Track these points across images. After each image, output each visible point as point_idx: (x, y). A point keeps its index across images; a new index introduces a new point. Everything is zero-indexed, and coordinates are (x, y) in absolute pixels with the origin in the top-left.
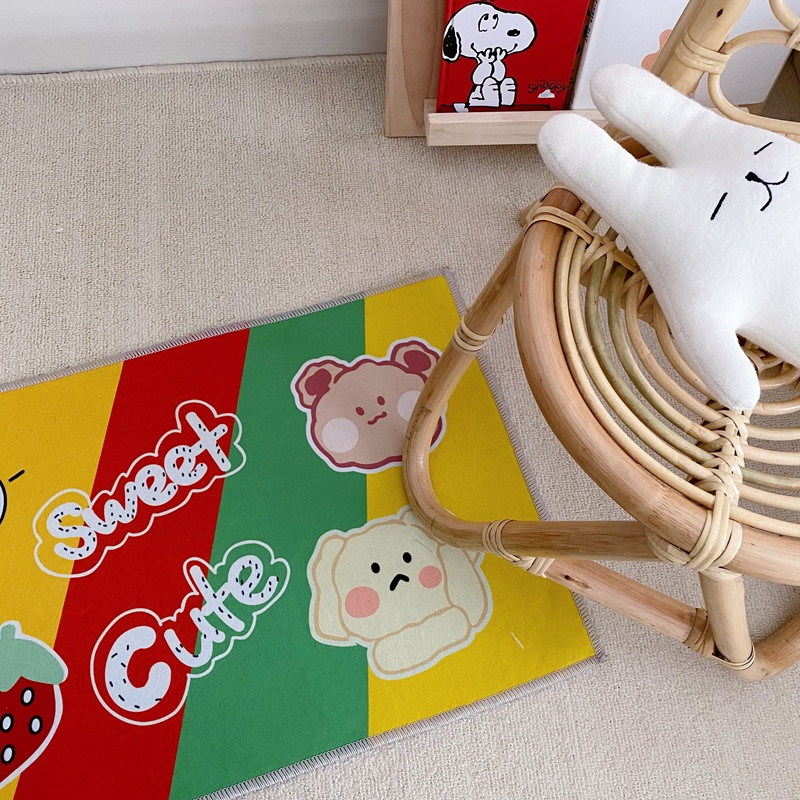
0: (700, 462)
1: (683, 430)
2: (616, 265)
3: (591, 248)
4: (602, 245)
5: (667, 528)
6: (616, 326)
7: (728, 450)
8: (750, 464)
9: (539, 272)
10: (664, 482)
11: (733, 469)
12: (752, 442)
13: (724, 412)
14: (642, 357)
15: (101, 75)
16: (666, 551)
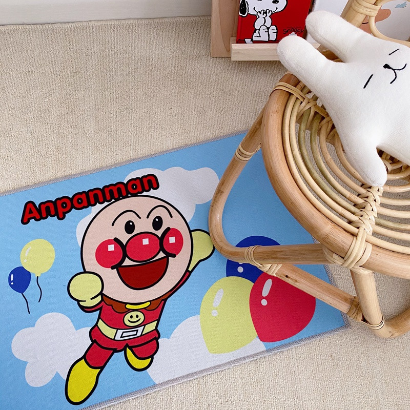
0: (353, 213)
1: (345, 197)
2: (316, 113)
3: (303, 104)
4: (309, 103)
5: (333, 244)
6: (314, 143)
7: (369, 208)
8: (380, 216)
9: (275, 115)
10: (332, 222)
11: (370, 217)
12: (383, 205)
13: (368, 189)
14: (327, 160)
15: (70, 25)
16: (332, 257)
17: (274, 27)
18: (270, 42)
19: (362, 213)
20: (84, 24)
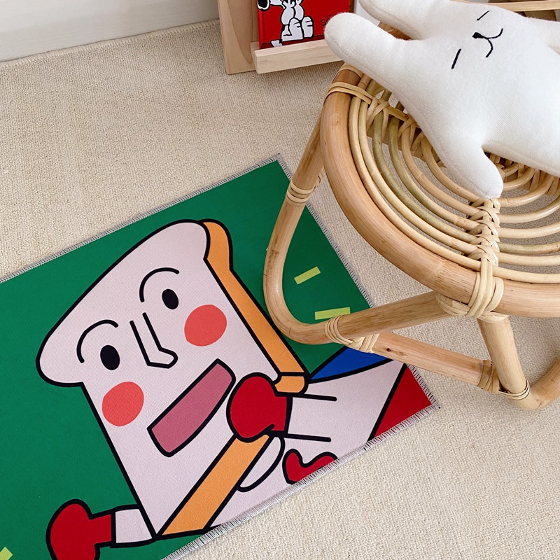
0: (468, 242)
1: (452, 223)
2: (391, 117)
3: (372, 107)
4: (379, 104)
5: (450, 288)
6: (396, 159)
7: (486, 231)
8: (503, 240)
9: (337, 127)
10: (443, 257)
11: (492, 244)
12: (503, 225)
13: (481, 207)
14: (418, 178)
15: (20, 62)
16: (451, 306)
17: (309, 19)
18: (305, 40)
19: (479, 240)
20: (40, 57)
